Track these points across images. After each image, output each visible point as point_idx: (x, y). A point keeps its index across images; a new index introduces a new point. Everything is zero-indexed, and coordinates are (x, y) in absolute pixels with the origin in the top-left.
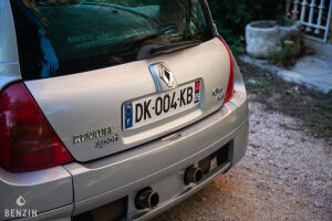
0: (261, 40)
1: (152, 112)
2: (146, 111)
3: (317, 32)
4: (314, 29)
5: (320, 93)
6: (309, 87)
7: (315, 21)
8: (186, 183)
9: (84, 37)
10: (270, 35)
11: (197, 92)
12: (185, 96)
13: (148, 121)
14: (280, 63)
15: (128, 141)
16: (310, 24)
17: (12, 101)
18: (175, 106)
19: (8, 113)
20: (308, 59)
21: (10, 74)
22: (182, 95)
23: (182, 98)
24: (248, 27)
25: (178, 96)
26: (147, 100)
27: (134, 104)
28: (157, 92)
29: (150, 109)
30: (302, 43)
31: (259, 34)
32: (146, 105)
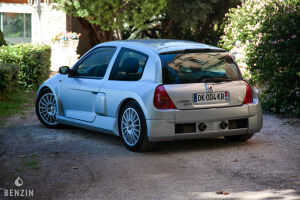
1: (205, 99)
2: (203, 98)
11: (226, 96)
12: (220, 96)
13: (203, 102)
18: (216, 99)
22: (218, 95)
23: (218, 97)
25: (216, 95)
26: (203, 94)
27: (198, 95)
28: (207, 92)
32: (202, 96)
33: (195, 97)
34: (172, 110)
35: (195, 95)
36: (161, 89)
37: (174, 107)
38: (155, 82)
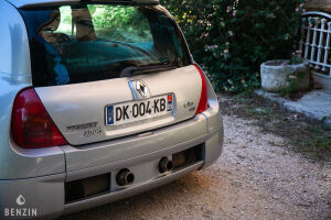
0: (272, 76)
1: (130, 115)
2: (125, 113)
3: (323, 69)
4: (321, 66)
5: (315, 120)
6: (307, 115)
7: (322, 61)
8: (162, 171)
9: (78, 60)
10: (280, 71)
11: (170, 103)
12: (159, 105)
13: (127, 121)
14: (287, 96)
15: (110, 134)
16: (318, 62)
17: (27, 101)
18: (150, 112)
19: (23, 110)
20: (315, 93)
21: (25, 82)
22: (156, 103)
23: (156, 107)
24: (263, 66)
25: (152, 104)
26: (126, 105)
27: (115, 107)
28: (134, 100)
29: (128, 111)
30: (311, 79)
31: (270, 71)
32: (125, 109)
33: (111, 112)
34: (57, 151)
35: (110, 108)
36: (27, 98)
37: (63, 142)
38: (13, 81)
